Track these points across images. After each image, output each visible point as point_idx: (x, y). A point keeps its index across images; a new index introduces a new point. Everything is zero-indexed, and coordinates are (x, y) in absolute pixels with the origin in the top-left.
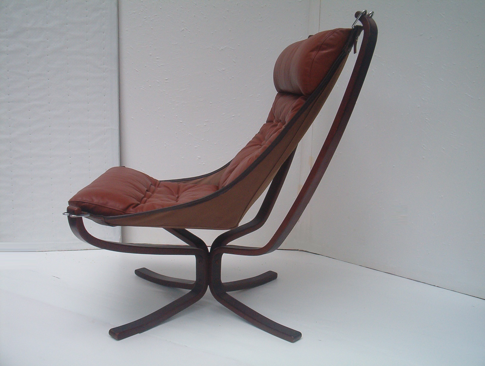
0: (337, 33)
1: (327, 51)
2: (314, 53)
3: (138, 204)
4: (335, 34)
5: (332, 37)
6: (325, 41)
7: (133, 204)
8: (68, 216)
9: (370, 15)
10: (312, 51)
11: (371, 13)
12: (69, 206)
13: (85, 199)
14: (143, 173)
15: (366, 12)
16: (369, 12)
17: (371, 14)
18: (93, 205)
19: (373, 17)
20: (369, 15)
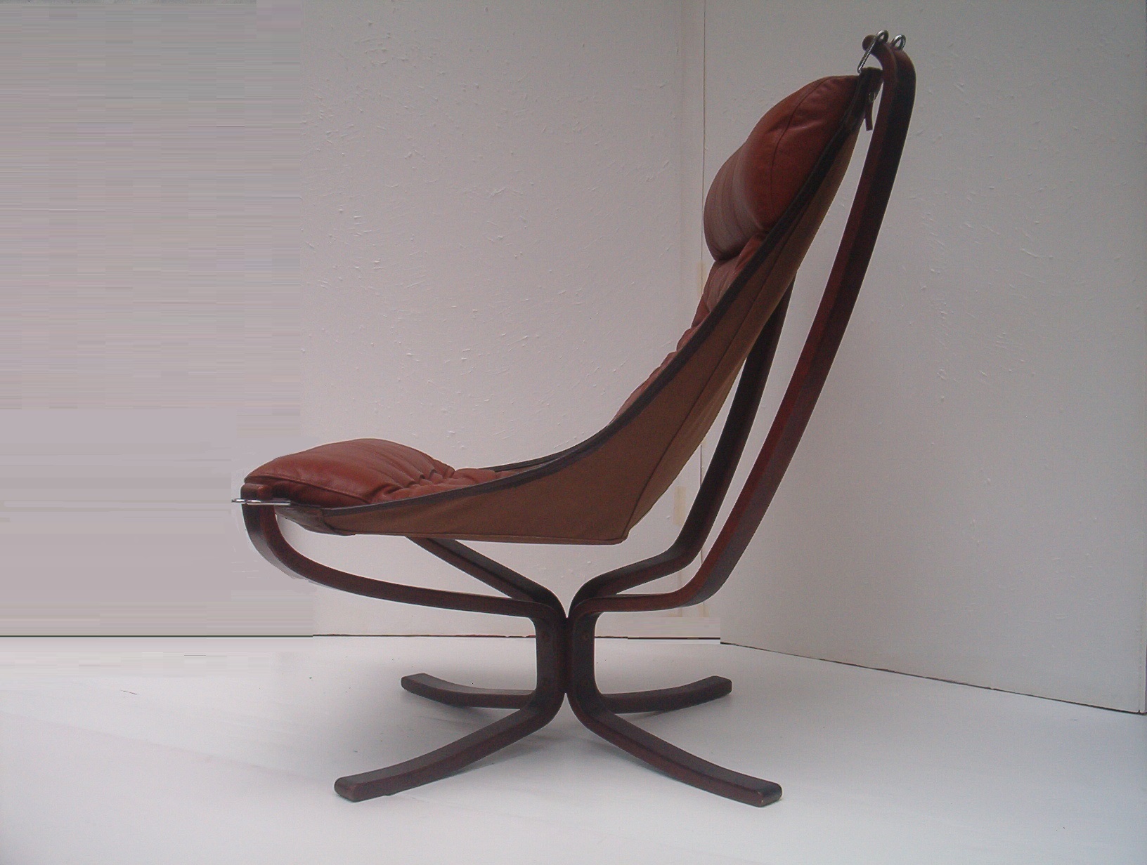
0: (825, 86)
1: (804, 127)
2: (777, 134)
3: (398, 488)
4: (823, 89)
5: (815, 95)
6: (800, 104)
7: (388, 485)
8: (243, 505)
9: (898, 44)
10: (774, 128)
11: (898, 39)
12: (244, 484)
13: (280, 472)
14: (416, 450)
15: (886, 34)
16: (894, 36)
17: (900, 41)
18: (299, 485)
19: (904, 49)
20: (894, 43)
